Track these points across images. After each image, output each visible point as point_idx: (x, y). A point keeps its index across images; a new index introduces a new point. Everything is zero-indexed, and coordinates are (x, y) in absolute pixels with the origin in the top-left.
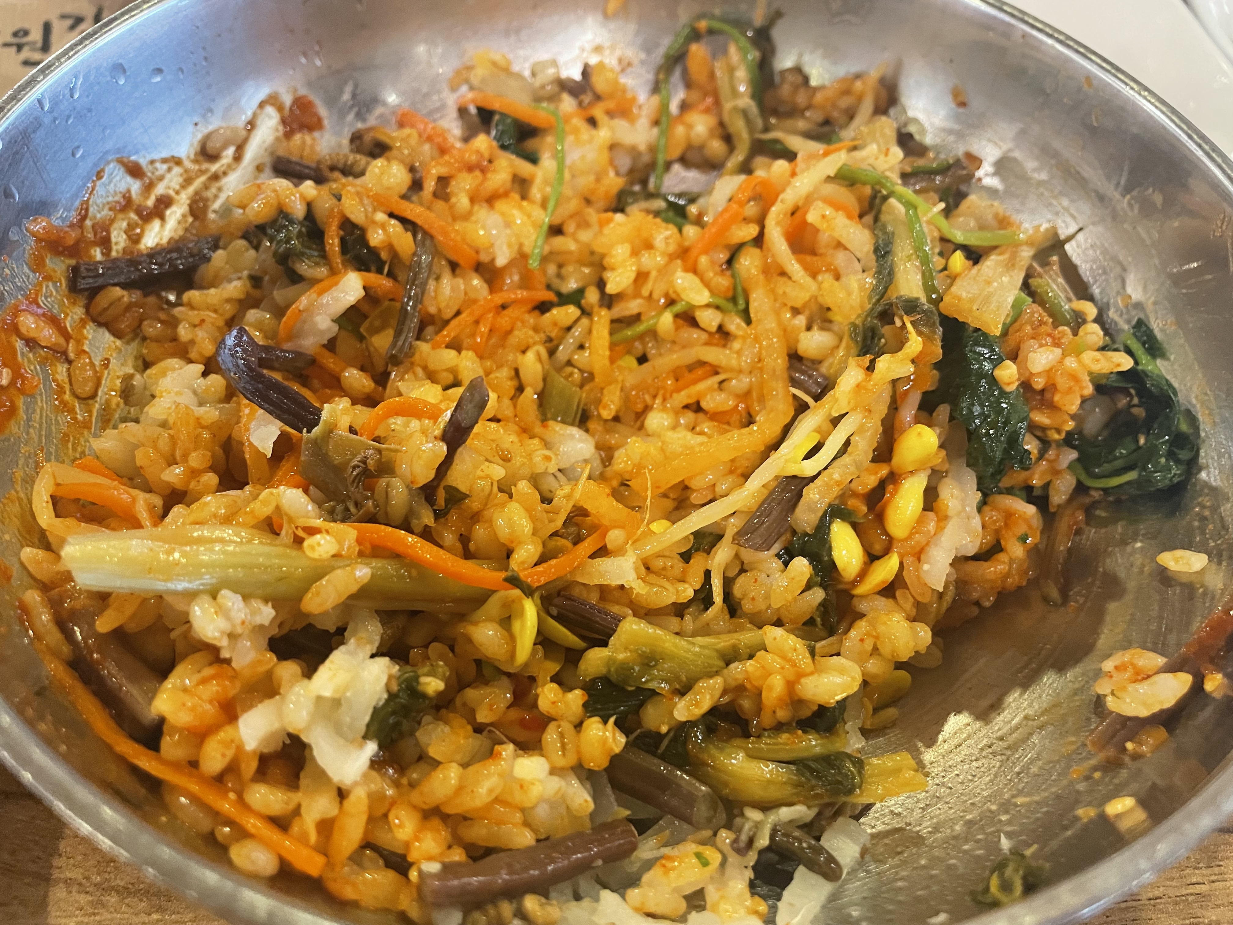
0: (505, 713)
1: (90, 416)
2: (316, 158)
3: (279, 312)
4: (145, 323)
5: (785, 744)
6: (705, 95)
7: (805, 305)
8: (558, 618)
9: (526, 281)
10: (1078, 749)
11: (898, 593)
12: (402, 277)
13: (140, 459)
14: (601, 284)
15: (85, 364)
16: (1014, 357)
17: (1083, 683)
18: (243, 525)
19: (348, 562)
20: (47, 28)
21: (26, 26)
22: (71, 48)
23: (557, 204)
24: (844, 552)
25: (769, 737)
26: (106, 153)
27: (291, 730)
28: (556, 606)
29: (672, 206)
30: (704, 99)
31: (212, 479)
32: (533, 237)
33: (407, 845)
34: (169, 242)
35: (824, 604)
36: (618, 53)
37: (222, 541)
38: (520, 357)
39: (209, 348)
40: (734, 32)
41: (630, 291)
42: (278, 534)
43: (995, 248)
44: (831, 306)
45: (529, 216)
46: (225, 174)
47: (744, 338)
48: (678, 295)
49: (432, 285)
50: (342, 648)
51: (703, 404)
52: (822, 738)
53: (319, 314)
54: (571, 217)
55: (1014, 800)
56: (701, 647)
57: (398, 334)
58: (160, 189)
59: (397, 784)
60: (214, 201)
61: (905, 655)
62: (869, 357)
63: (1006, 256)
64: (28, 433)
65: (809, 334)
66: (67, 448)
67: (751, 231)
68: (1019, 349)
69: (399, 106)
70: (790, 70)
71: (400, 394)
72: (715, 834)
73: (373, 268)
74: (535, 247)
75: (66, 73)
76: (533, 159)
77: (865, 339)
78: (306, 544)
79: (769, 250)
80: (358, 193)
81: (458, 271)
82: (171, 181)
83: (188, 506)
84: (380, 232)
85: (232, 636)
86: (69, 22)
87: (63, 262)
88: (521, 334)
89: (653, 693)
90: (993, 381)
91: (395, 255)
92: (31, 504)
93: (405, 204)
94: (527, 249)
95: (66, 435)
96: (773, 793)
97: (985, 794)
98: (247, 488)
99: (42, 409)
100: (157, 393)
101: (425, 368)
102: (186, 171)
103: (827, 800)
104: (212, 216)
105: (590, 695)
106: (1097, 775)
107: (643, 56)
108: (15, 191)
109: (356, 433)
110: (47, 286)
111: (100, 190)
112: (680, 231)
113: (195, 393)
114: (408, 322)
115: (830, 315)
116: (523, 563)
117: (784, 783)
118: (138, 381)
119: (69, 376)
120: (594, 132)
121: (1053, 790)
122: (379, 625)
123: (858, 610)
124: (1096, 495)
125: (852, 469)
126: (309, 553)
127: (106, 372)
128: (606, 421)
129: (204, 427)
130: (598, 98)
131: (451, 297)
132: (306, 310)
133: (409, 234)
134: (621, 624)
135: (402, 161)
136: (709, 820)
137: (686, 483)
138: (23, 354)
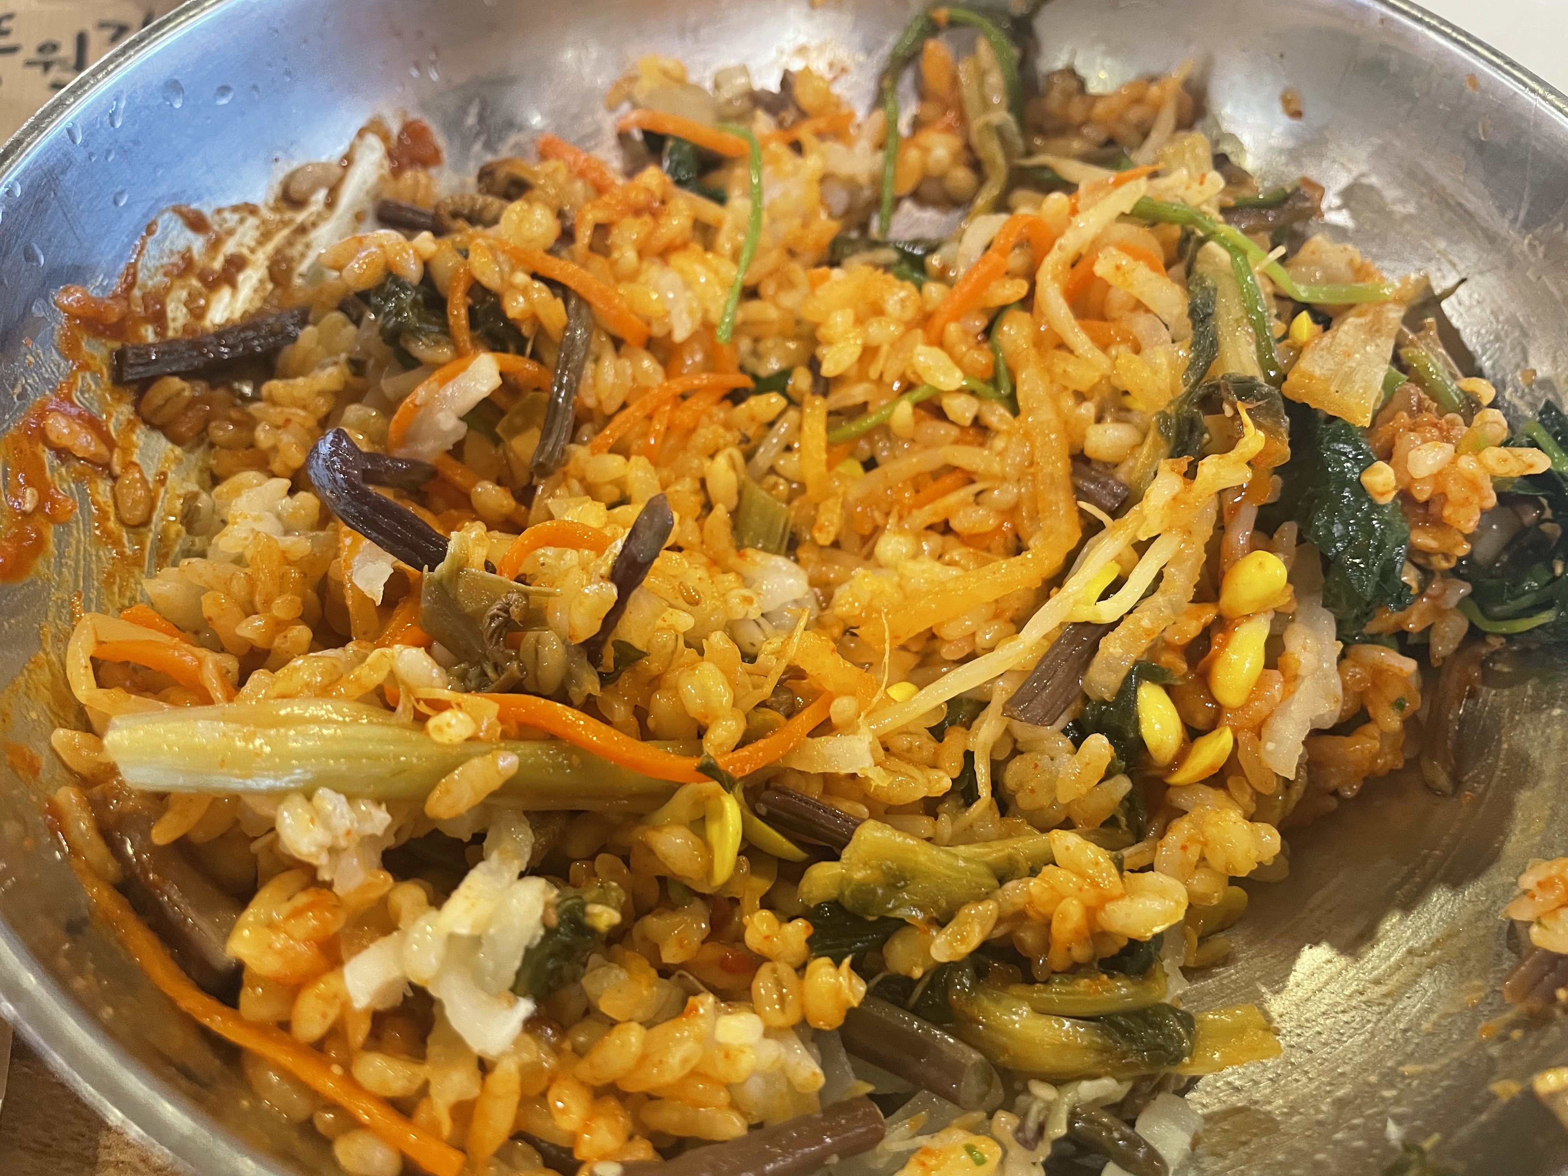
0: (699, 951)
1: (142, 549)
2: (433, 202)
3: (388, 407)
4: (213, 424)
5: (1086, 993)
6: (946, 108)
7: (1094, 388)
8: (770, 819)
9: (712, 363)
10: (1487, 997)
11: (1231, 782)
12: (550, 358)
13: (209, 609)
14: (814, 365)
15: (134, 481)
16: (1387, 456)
17: (1487, 904)
18: (347, 698)
19: (486, 748)
20: (81, 41)
21: (55, 38)
22: (110, 61)
23: (752, 258)
24: (1157, 726)
25: (1062, 983)
26: (158, 200)
27: (415, 980)
28: (766, 803)
29: (906, 257)
30: (944, 114)
31: (302, 633)
32: (722, 302)
33: (574, 1137)
34: (242, 317)
35: (1129, 798)
36: (828, 56)
37: (316, 720)
38: (708, 463)
39: (295, 457)
40: (987, 24)
41: (853, 373)
42: (393, 709)
43: (1351, 306)
44: (1130, 389)
45: (716, 273)
46: (314, 225)
47: (1009, 433)
48: (919, 377)
49: (589, 367)
50: (481, 866)
51: (955, 524)
52: (1134, 984)
53: (442, 410)
54: (770, 274)
55: (1401, 1069)
56: (966, 860)
57: (546, 434)
58: (230, 247)
59: (556, 1050)
60: (300, 262)
61: (1244, 870)
62: (1185, 460)
63: (1369, 318)
64: (60, 574)
65: (1100, 428)
66: (113, 593)
67: (1016, 289)
68: (1393, 445)
69: (542, 131)
70: (1061, 72)
71: (551, 517)
72: (990, 1116)
73: (511, 347)
74: (725, 314)
75: (103, 94)
76: (720, 198)
77: (1179, 434)
78: (431, 724)
79: (1042, 314)
80: (491, 248)
81: (623, 350)
82: (244, 235)
83: (273, 671)
84: (521, 299)
85: (333, 851)
86: (108, 33)
87: (105, 345)
88: (706, 434)
89: (902, 923)
90: (1360, 490)
91: (540, 330)
92: (65, 670)
93: (551, 261)
94: (714, 317)
95: (111, 575)
96: (1070, 1062)
97: (1359, 1059)
98: (351, 647)
99: (79, 541)
100: (230, 519)
101: (582, 480)
102: (264, 222)
103: (1144, 1071)
104: (298, 281)
105: (815, 926)
106: (1517, 1034)
107: (861, 58)
108: (38, 251)
109: (494, 571)
110: (83, 378)
111: (151, 249)
112: (920, 288)
113: (279, 516)
114: (559, 419)
115: (1128, 401)
116: (721, 745)
117: (1086, 1048)
118: (204, 501)
119: (115, 497)
120: (799, 161)
121: (1455, 1054)
122: (530, 832)
123: (1175, 805)
124: (1496, 643)
125: (1167, 612)
126: (436, 737)
127: (162, 490)
128: (822, 547)
129: (291, 563)
130: (803, 115)
131: (614, 384)
132: (426, 404)
133: (559, 302)
134: (858, 831)
135: (547, 204)
136: (982, 1097)
137: (935, 631)
138: (52, 468)
